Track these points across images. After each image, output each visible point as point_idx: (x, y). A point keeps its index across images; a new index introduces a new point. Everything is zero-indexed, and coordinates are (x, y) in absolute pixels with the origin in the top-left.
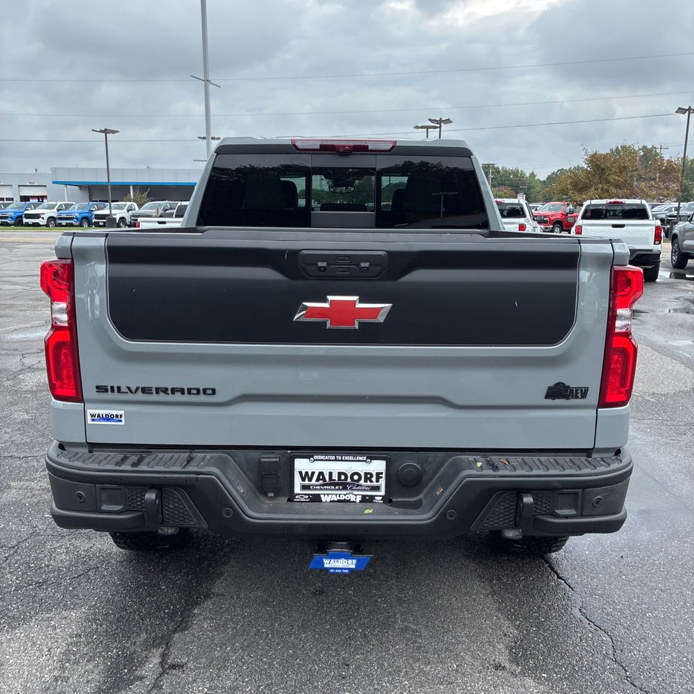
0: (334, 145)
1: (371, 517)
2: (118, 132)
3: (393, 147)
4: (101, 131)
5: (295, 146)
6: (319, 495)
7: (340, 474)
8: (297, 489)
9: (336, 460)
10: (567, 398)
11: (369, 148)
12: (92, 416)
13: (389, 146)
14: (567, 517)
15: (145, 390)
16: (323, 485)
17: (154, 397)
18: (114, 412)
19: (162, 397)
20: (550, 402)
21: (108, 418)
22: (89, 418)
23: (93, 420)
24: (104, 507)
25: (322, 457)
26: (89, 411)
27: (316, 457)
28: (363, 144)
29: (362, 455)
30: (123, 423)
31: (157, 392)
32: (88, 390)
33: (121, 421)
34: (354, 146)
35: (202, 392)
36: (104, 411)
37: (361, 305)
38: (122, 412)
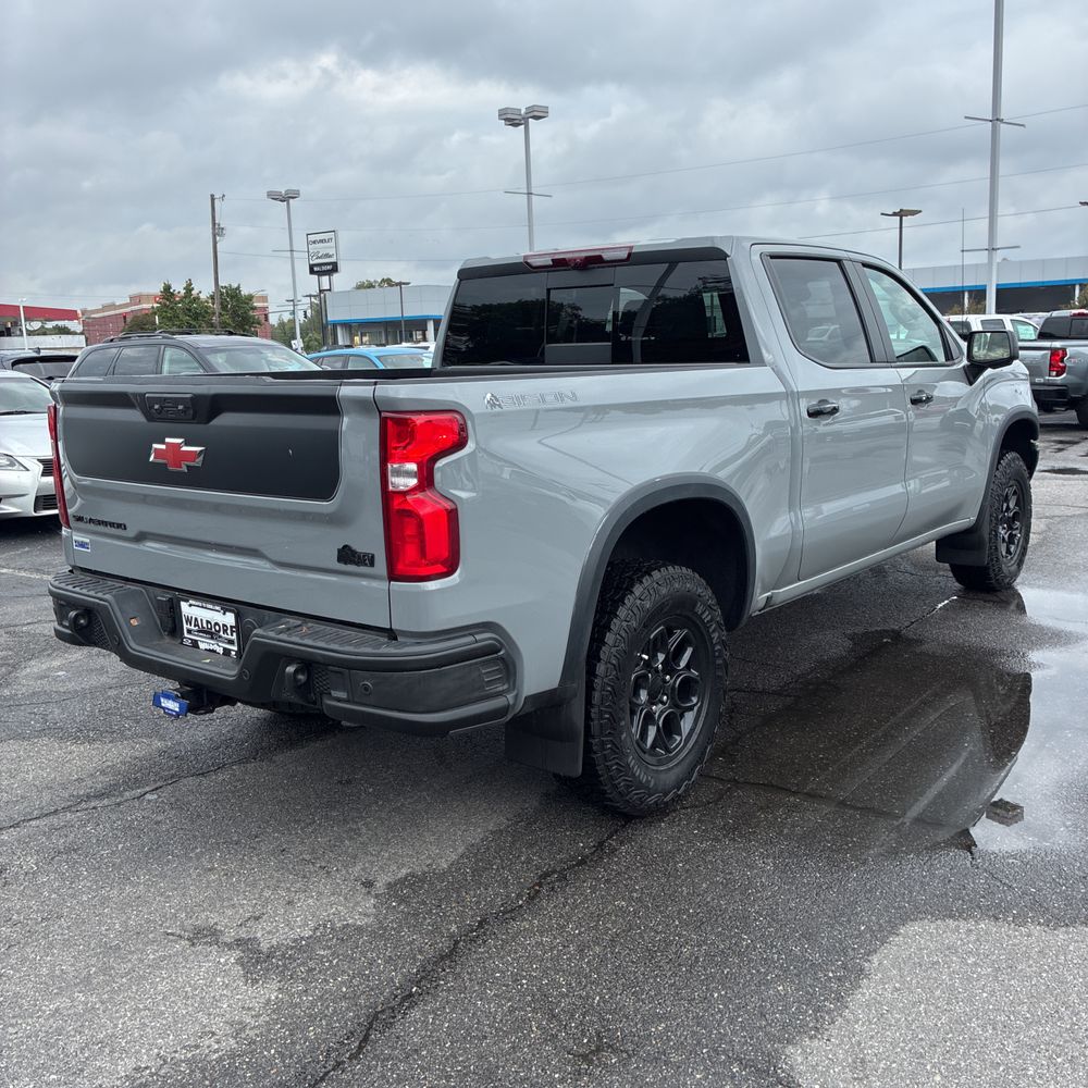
0: (564, 259)
1: (207, 667)
2: (920, 211)
3: (630, 255)
4: (895, 214)
5: (527, 263)
6: (198, 641)
7: (208, 622)
8: (185, 634)
9: (202, 607)
10: (357, 564)
11: (605, 258)
12: (76, 542)
13: (624, 255)
14: (339, 700)
15: (94, 521)
16: (198, 631)
18: (85, 540)
20: (342, 567)
21: (82, 545)
22: (74, 543)
23: (76, 546)
25: (197, 603)
26: (75, 538)
27: (191, 602)
29: (218, 604)
31: (99, 525)
34: (587, 258)
35: (119, 526)
36: (81, 539)
37: (185, 448)
38: (88, 541)
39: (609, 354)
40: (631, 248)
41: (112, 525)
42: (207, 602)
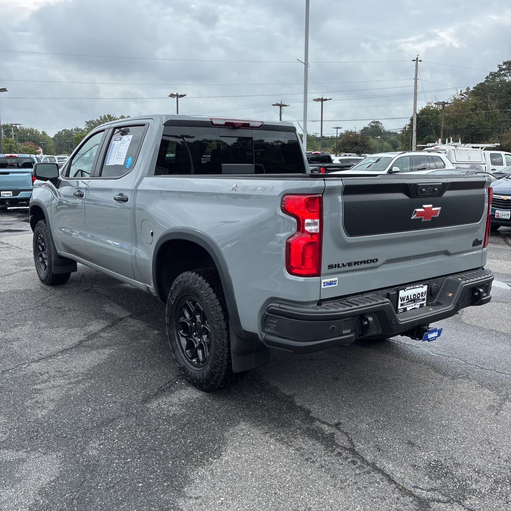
0: (233, 123)
3: (262, 125)
5: (212, 122)
6: (406, 308)
7: (414, 295)
8: (399, 307)
9: (413, 288)
10: (477, 245)
11: (250, 125)
12: (324, 283)
13: (259, 125)
15: (349, 264)
16: (408, 302)
17: (353, 267)
18: (333, 279)
19: (356, 267)
21: (331, 283)
22: (323, 284)
23: (324, 286)
24: (344, 332)
25: (409, 288)
26: (323, 281)
27: (407, 288)
28: (247, 122)
29: (421, 284)
30: (336, 285)
31: (355, 265)
32: (324, 268)
33: (336, 284)
34: (244, 124)
35: (372, 261)
36: (328, 280)
37: (433, 209)
38: (337, 279)
39: (253, 170)
40: (263, 122)
41: (365, 262)
42: (417, 285)
